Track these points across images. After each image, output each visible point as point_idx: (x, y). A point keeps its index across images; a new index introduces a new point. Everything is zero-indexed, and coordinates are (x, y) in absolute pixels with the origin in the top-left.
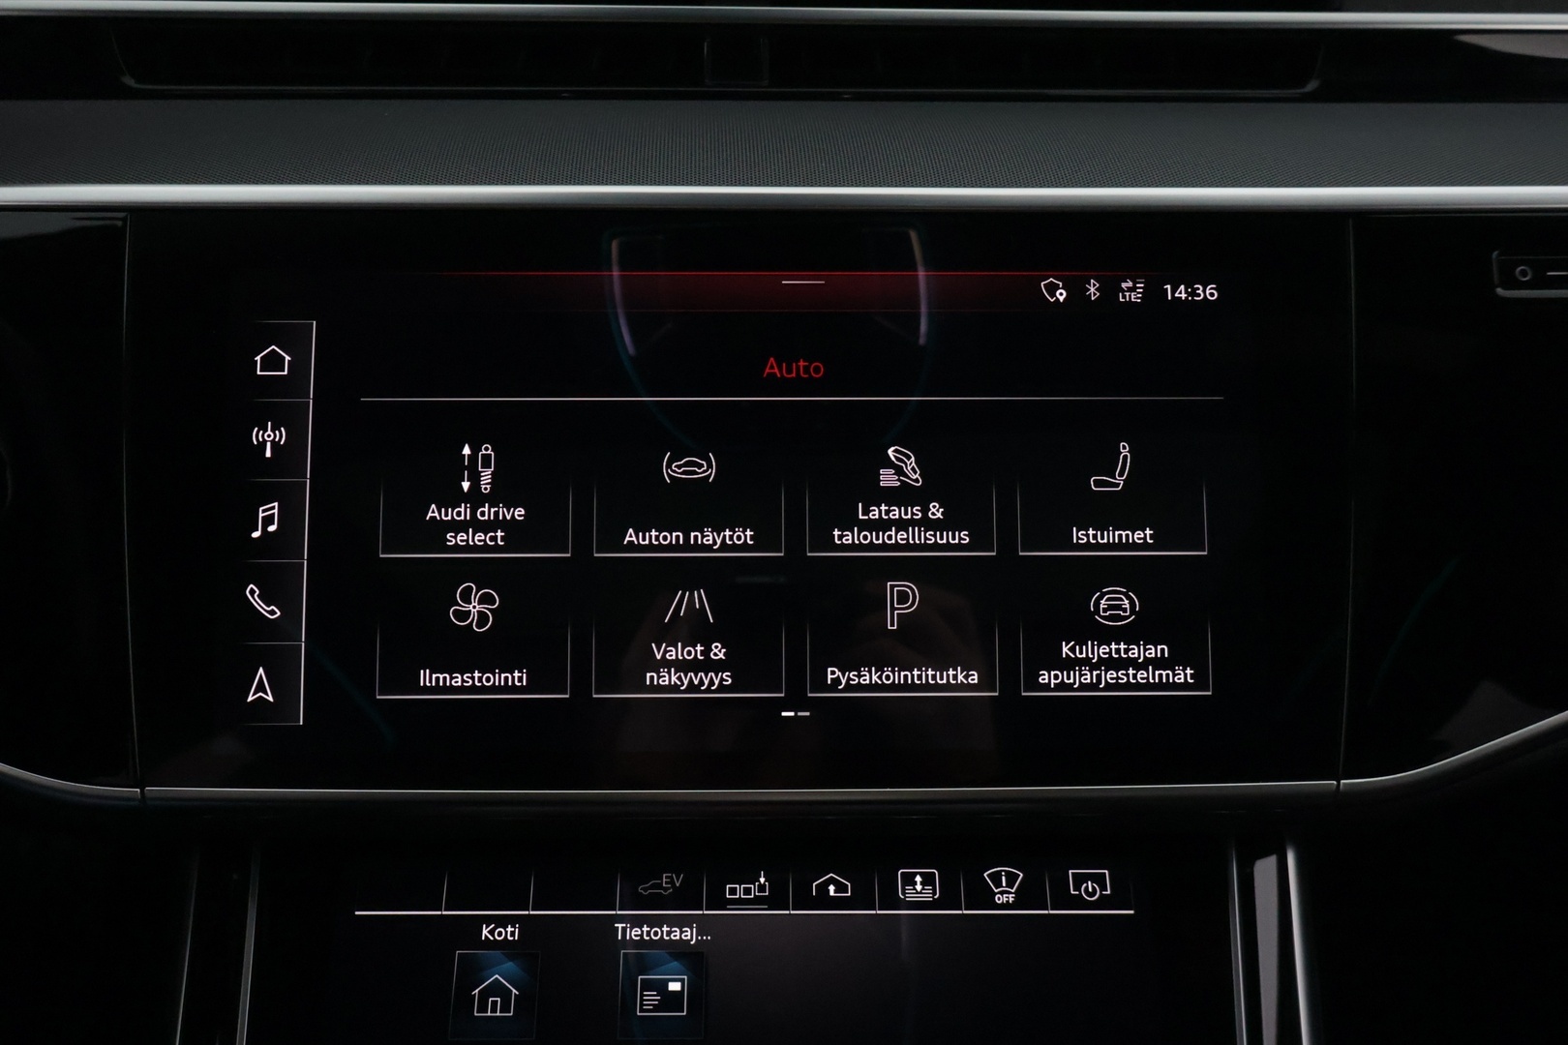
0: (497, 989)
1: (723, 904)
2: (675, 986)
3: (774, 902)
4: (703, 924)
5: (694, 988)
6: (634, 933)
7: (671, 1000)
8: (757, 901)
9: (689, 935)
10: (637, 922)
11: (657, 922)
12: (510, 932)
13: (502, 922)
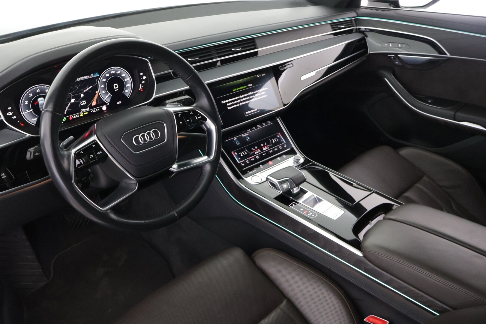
0: (237, 143)
1: (248, 132)
2: (248, 138)
3: (251, 130)
4: (248, 134)
5: (250, 138)
6: (244, 136)
7: (249, 139)
8: (250, 131)
9: (247, 135)
10: (243, 135)
11: (245, 135)
12: (236, 139)
13: (235, 138)
